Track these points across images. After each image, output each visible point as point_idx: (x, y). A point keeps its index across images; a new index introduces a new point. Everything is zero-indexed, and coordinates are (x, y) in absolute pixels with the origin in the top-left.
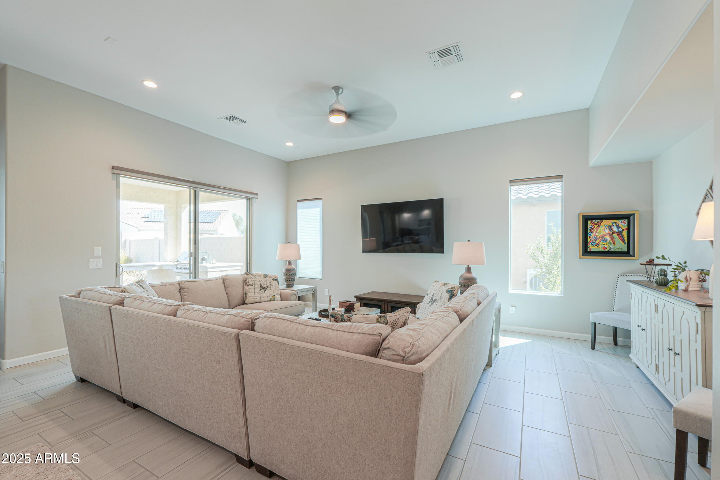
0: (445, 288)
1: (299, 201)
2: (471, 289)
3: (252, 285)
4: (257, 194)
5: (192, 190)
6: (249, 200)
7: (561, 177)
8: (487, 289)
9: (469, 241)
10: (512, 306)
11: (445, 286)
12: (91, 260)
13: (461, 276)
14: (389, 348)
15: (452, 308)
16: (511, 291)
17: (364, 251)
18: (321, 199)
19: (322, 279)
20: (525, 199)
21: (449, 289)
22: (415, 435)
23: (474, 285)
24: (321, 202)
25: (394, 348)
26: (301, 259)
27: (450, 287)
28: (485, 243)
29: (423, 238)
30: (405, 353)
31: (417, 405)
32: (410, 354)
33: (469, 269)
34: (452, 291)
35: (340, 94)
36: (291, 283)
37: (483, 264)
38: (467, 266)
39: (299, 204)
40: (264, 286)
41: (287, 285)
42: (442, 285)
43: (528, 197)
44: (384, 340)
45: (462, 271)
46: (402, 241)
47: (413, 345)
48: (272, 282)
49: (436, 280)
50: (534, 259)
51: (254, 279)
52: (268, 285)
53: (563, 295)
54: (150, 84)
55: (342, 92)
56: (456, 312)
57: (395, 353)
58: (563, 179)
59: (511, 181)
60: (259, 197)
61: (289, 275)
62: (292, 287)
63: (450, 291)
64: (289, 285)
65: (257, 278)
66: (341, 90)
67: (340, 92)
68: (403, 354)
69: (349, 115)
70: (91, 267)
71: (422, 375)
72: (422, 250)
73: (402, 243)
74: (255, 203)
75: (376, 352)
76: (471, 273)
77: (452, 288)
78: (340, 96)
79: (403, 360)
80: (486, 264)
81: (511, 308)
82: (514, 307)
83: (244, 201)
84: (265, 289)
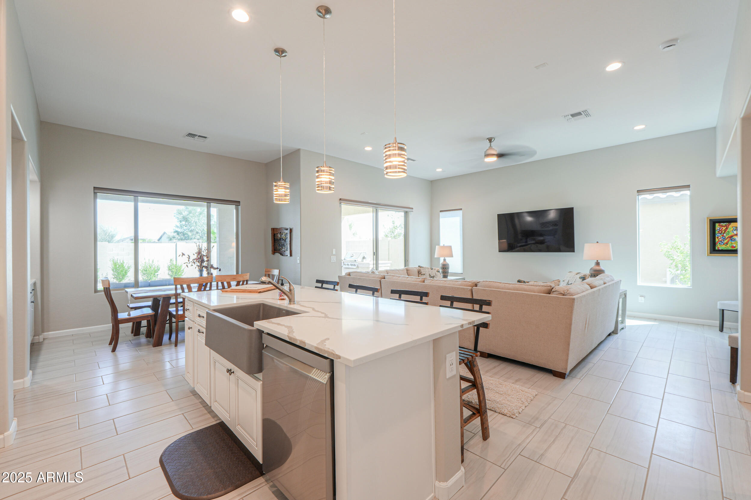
0: (579, 276)
1: (441, 211)
2: (600, 277)
3: (425, 275)
4: (412, 208)
5: (374, 209)
6: (406, 213)
7: (688, 186)
8: (612, 277)
9: (597, 242)
10: (641, 296)
11: (578, 274)
12: (332, 257)
13: (591, 269)
14: (556, 291)
15: (585, 282)
16: (640, 283)
17: (500, 251)
18: (461, 209)
19: (462, 274)
20: (665, 198)
21: (582, 276)
22: (570, 325)
23: (602, 274)
24: (461, 212)
25: (559, 291)
26: (453, 257)
27: (583, 275)
28: (611, 244)
29: (548, 238)
30: (564, 292)
31: (572, 312)
32: (567, 293)
33: (598, 264)
34: (584, 277)
35: (493, 142)
36: (446, 275)
37: (609, 259)
38: (596, 261)
39: (441, 214)
40: (432, 276)
41: (444, 276)
42: (576, 274)
43: (667, 196)
44: (552, 289)
45: (593, 265)
46: (526, 242)
47: (568, 290)
48: (437, 272)
49: (570, 271)
50: (669, 258)
51: (425, 270)
52: (434, 275)
53: (691, 288)
54: (368, 149)
55: (494, 140)
56: (588, 285)
57: (559, 293)
58: (691, 188)
59: (638, 191)
60: (413, 210)
61: (445, 268)
62: (447, 277)
63: (582, 277)
64: (445, 276)
65: (427, 270)
66: (493, 139)
67: (492, 141)
68: (563, 293)
69: (500, 155)
70: (332, 261)
71: (574, 299)
72: (549, 249)
73: (526, 244)
74: (411, 215)
75: (549, 292)
76: (600, 266)
77: (584, 275)
78: (492, 143)
79: (564, 295)
80: (612, 260)
81: (640, 298)
82: (643, 297)
83: (403, 214)
84: (433, 277)
